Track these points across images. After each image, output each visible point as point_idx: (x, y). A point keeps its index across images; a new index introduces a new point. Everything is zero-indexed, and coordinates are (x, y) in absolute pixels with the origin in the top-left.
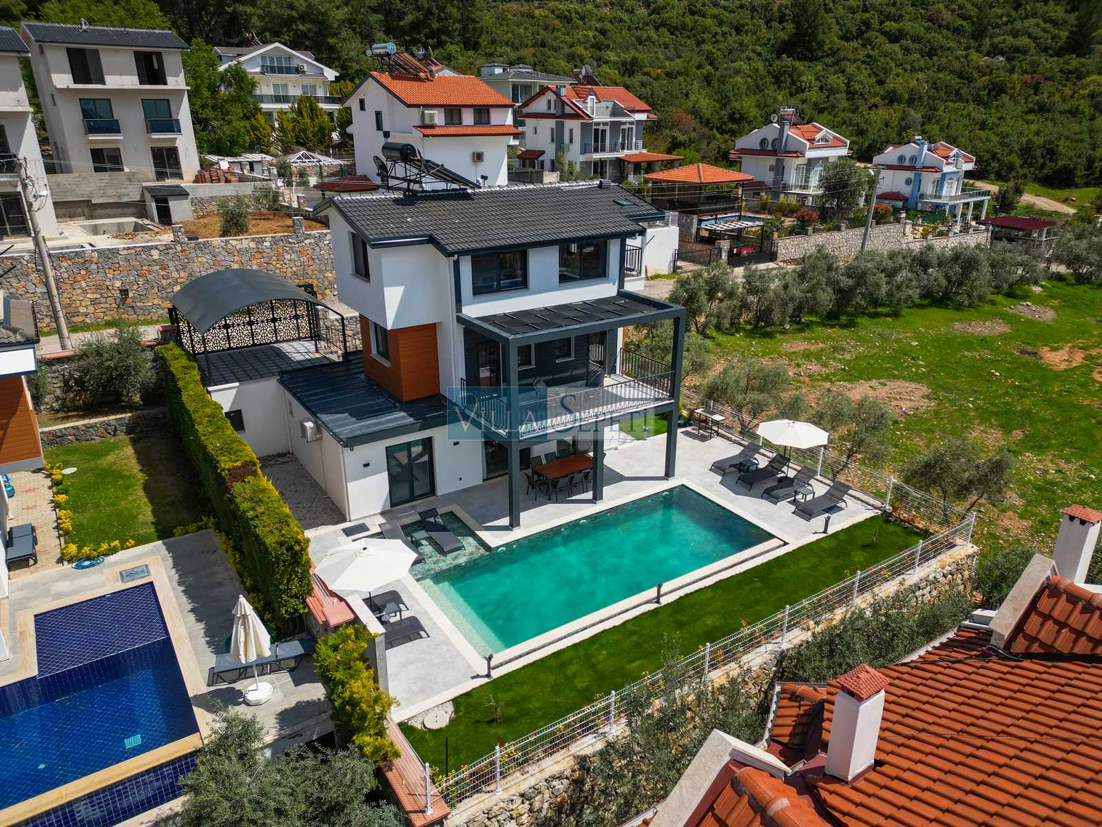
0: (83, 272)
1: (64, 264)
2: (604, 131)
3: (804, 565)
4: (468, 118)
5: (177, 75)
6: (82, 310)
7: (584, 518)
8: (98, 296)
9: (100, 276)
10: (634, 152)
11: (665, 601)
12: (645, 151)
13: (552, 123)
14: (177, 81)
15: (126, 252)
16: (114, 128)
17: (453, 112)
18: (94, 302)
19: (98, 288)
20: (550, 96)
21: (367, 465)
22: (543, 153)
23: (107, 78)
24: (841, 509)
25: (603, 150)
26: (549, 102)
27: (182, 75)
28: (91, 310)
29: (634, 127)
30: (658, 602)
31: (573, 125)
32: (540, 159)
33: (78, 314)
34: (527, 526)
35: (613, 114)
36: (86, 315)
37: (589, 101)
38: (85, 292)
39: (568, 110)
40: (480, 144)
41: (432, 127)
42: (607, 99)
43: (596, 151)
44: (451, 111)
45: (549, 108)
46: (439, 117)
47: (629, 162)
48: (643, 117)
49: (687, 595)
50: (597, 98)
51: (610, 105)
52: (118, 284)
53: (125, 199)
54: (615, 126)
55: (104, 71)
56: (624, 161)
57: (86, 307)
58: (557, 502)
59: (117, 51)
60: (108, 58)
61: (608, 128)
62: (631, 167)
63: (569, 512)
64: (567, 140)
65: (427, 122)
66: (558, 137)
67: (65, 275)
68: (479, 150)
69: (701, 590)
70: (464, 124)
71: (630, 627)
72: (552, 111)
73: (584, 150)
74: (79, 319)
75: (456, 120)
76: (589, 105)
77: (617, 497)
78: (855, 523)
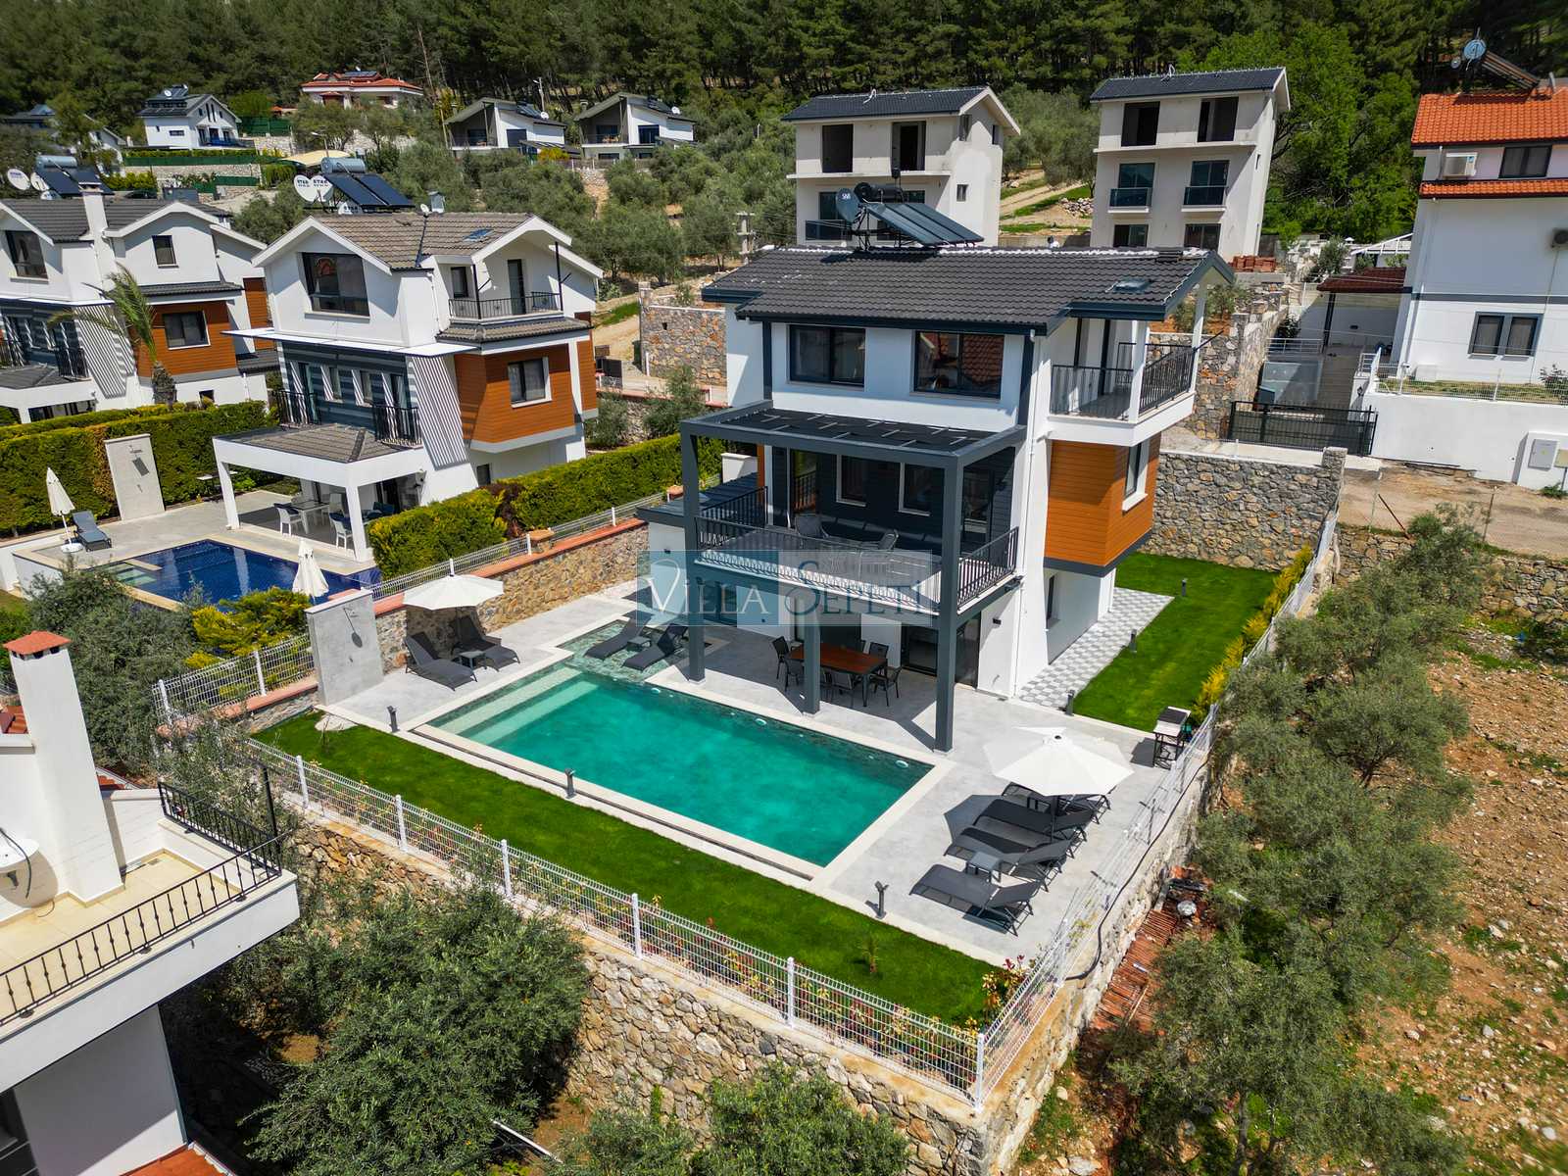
5: (1249, 126)
14: (1246, 135)
16: (1141, 200)
17: (1526, 155)
23: (1160, 136)
34: (706, 688)
41: (1465, 181)
46: (1481, 165)
49: (598, 812)
55: (1159, 127)
59: (1180, 101)
60: (1167, 112)
65: (1449, 173)
69: (617, 821)
70: (1551, 173)
75: (1533, 166)
77: (838, 725)
78: (951, 947)
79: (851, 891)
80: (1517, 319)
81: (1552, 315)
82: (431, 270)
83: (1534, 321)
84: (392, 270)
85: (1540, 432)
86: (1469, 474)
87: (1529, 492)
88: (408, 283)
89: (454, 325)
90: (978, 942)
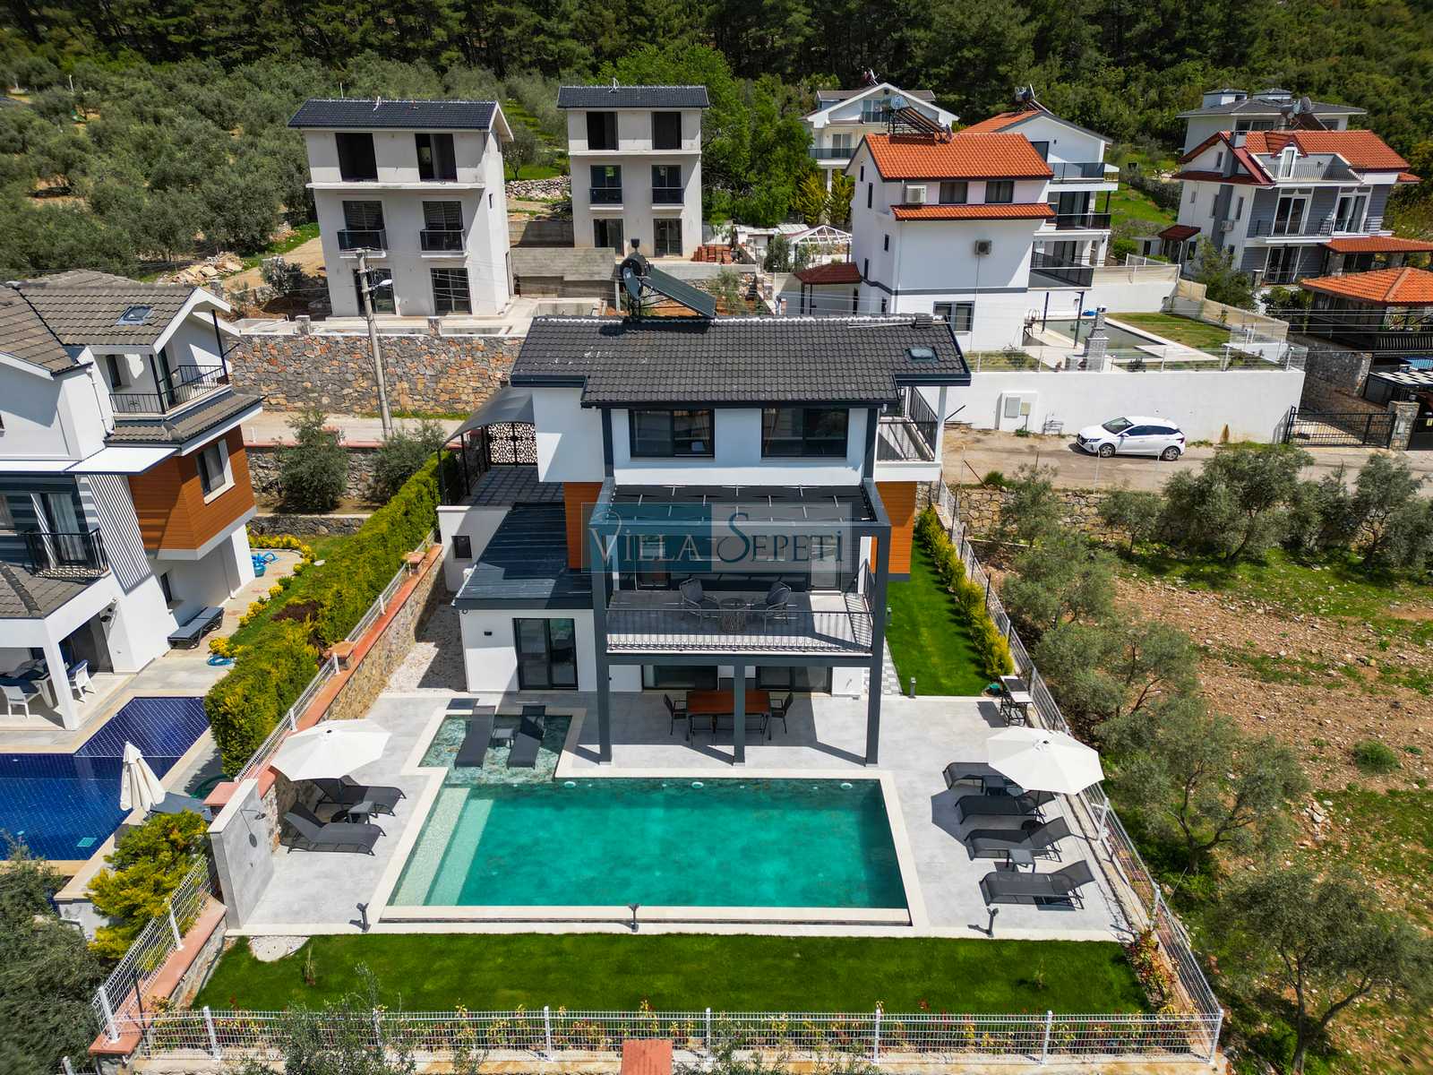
0: (469, 359)
1: (453, 349)
2: (1300, 204)
3: (892, 966)
4: (976, 194)
5: (693, 138)
6: (464, 397)
7: (699, 779)
8: (480, 385)
9: (483, 365)
10: (1361, 234)
11: (644, 929)
12: (1386, 234)
13: (1215, 187)
14: (692, 146)
15: (510, 342)
16: (616, 197)
17: (953, 189)
18: (476, 391)
19: (481, 376)
20: (1221, 147)
21: (489, 634)
22: (1198, 230)
23: (621, 143)
24: (1070, 907)
25: (1294, 230)
26: (1220, 155)
27: (698, 137)
28: (472, 398)
29: (1369, 195)
30: (634, 928)
31: (1245, 192)
32: (1192, 239)
33: (459, 401)
34: (620, 765)
35: (1329, 175)
36: (467, 403)
37: (1283, 155)
38: (468, 379)
39: (1241, 170)
40: (988, 231)
41: (918, 206)
42: (1319, 150)
43: (1280, 231)
44: (953, 187)
45: (1219, 165)
46: (928, 195)
47: (1336, 252)
48: (1390, 179)
49: (680, 935)
50: (1301, 150)
51: (1326, 161)
52: (499, 375)
53: (597, 278)
54: (1324, 196)
55: (620, 133)
56: (1330, 249)
57: (468, 395)
58: (692, 746)
59: (634, 113)
60: (625, 121)
61: (1309, 198)
62: (1340, 259)
63: (691, 763)
64: (1232, 214)
65: (909, 200)
66: (1221, 207)
67: (452, 360)
68: (986, 238)
69: (706, 936)
70: (969, 202)
71: (566, 945)
72: (1221, 170)
73: (1256, 229)
74: (460, 406)
75: (958, 197)
76: (1282, 162)
77: (770, 765)
78: (1060, 939)
79: (949, 923)
80: (961, 305)
81: (980, 301)
82: (90, 364)
83: (969, 307)
84: (53, 374)
85: (1010, 392)
86: (968, 426)
87: (1006, 434)
88: (69, 384)
89: (119, 423)
90: (1069, 927)
